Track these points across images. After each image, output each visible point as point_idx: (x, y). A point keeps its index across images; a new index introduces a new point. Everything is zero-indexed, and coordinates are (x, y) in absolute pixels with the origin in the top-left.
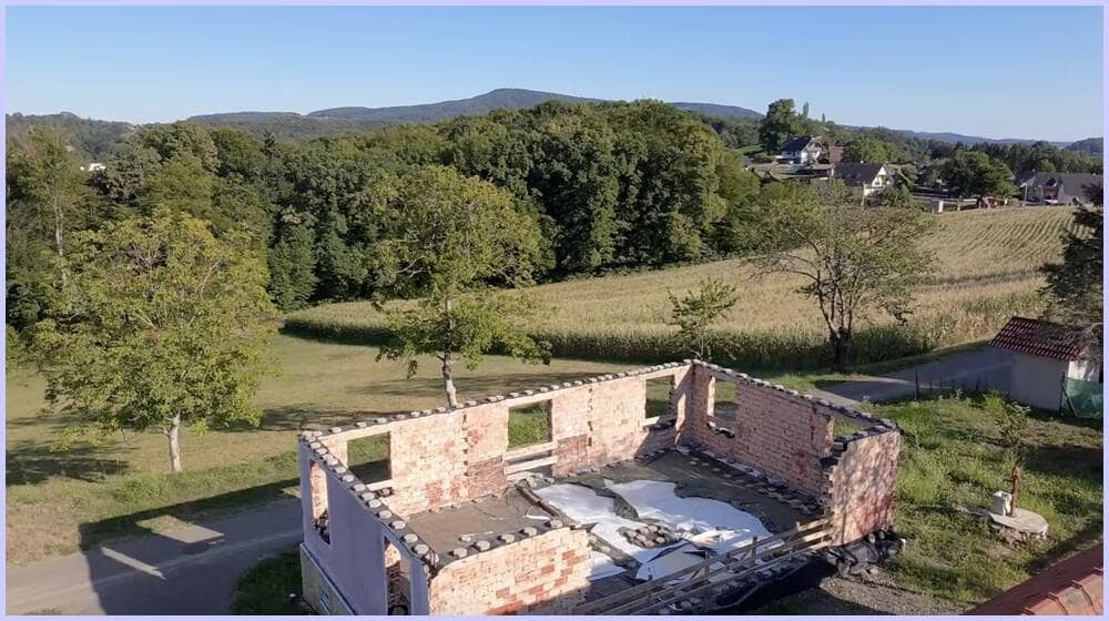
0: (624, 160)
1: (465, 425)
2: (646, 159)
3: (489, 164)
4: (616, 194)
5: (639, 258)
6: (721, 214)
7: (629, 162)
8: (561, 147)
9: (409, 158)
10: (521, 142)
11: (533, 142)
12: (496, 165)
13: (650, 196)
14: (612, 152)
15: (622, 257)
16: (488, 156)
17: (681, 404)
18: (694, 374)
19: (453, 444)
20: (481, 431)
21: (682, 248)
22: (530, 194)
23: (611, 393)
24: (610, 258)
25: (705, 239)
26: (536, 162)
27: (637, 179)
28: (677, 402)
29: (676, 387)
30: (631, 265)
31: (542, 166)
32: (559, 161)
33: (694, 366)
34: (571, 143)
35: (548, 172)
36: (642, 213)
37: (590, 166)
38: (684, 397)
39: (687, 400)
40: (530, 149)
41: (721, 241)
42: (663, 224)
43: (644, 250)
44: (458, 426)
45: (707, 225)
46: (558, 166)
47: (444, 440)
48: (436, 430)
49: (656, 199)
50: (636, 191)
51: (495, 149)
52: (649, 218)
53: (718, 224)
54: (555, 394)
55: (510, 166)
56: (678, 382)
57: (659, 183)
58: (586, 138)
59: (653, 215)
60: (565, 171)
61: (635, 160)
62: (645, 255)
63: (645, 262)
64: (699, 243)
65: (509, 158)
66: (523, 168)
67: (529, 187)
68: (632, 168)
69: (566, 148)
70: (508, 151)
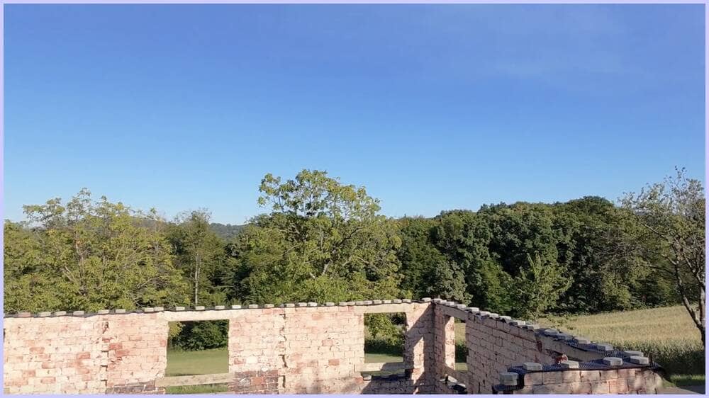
0: (561, 232)
1: (107, 335)
2: (579, 232)
3: (461, 236)
4: (557, 257)
5: (578, 306)
6: (645, 273)
7: (565, 234)
8: (513, 223)
9: (410, 232)
10: (485, 221)
11: (494, 221)
12: (466, 236)
13: (583, 258)
14: (552, 227)
15: (563, 305)
16: (461, 231)
17: (419, 350)
18: (434, 315)
19: (88, 356)
20: (127, 345)
21: (614, 299)
22: (491, 256)
23: (312, 323)
24: (554, 305)
25: (633, 293)
26: (495, 234)
27: (572, 246)
28: (412, 347)
29: (408, 329)
30: (573, 311)
31: (499, 237)
32: (512, 233)
33: (433, 305)
34: (520, 221)
35: (504, 241)
36: (578, 271)
37: (535, 237)
38: (422, 342)
39: (426, 347)
40: (492, 226)
41: (648, 295)
42: (597, 279)
43: (583, 300)
44: (96, 334)
45: (633, 281)
46: (510, 236)
47: (76, 350)
48: (67, 335)
49: (588, 261)
50: (572, 255)
51: (466, 226)
52: (584, 275)
53: (643, 281)
54: (234, 314)
55: (476, 236)
56: (411, 323)
57: (590, 249)
58: (532, 217)
59: (587, 272)
60: (516, 240)
61: (570, 232)
62: (583, 303)
63: (584, 309)
64: (629, 295)
65: (476, 232)
66: (486, 237)
67: (490, 251)
68: (568, 239)
69: (517, 224)
70: (475, 226)
